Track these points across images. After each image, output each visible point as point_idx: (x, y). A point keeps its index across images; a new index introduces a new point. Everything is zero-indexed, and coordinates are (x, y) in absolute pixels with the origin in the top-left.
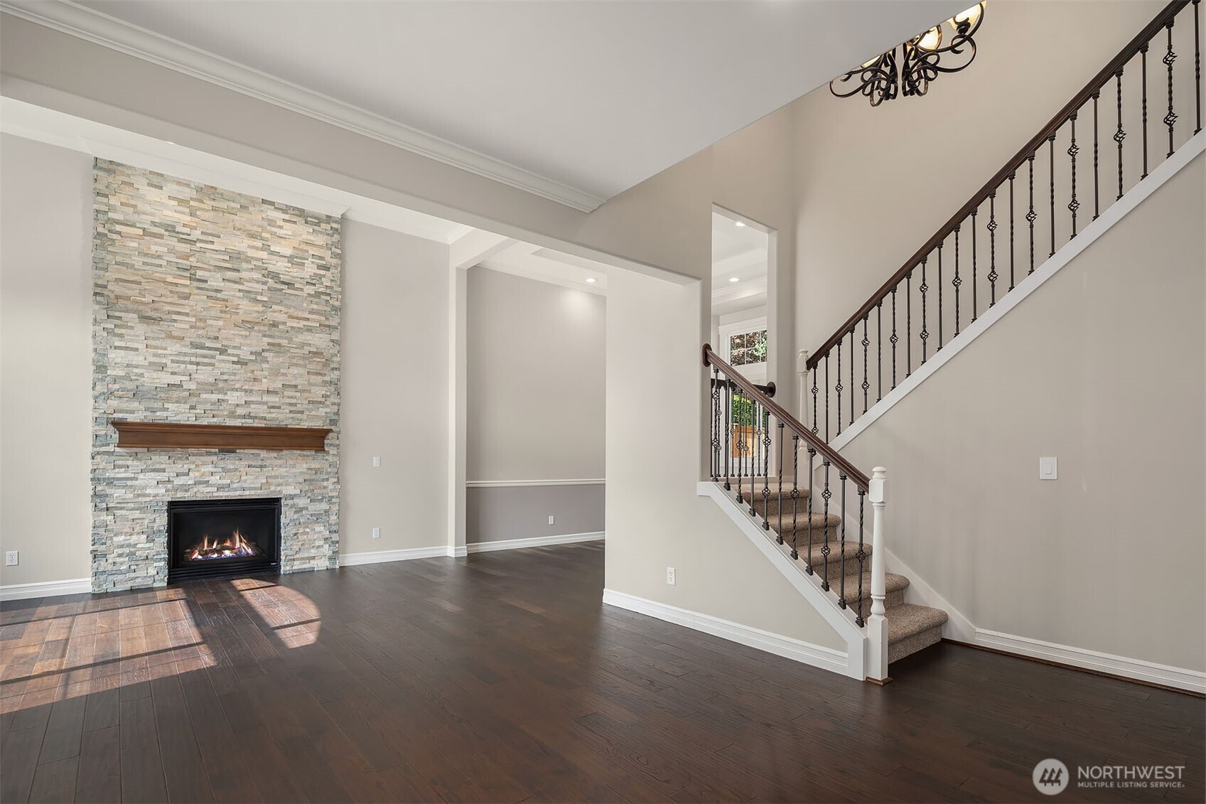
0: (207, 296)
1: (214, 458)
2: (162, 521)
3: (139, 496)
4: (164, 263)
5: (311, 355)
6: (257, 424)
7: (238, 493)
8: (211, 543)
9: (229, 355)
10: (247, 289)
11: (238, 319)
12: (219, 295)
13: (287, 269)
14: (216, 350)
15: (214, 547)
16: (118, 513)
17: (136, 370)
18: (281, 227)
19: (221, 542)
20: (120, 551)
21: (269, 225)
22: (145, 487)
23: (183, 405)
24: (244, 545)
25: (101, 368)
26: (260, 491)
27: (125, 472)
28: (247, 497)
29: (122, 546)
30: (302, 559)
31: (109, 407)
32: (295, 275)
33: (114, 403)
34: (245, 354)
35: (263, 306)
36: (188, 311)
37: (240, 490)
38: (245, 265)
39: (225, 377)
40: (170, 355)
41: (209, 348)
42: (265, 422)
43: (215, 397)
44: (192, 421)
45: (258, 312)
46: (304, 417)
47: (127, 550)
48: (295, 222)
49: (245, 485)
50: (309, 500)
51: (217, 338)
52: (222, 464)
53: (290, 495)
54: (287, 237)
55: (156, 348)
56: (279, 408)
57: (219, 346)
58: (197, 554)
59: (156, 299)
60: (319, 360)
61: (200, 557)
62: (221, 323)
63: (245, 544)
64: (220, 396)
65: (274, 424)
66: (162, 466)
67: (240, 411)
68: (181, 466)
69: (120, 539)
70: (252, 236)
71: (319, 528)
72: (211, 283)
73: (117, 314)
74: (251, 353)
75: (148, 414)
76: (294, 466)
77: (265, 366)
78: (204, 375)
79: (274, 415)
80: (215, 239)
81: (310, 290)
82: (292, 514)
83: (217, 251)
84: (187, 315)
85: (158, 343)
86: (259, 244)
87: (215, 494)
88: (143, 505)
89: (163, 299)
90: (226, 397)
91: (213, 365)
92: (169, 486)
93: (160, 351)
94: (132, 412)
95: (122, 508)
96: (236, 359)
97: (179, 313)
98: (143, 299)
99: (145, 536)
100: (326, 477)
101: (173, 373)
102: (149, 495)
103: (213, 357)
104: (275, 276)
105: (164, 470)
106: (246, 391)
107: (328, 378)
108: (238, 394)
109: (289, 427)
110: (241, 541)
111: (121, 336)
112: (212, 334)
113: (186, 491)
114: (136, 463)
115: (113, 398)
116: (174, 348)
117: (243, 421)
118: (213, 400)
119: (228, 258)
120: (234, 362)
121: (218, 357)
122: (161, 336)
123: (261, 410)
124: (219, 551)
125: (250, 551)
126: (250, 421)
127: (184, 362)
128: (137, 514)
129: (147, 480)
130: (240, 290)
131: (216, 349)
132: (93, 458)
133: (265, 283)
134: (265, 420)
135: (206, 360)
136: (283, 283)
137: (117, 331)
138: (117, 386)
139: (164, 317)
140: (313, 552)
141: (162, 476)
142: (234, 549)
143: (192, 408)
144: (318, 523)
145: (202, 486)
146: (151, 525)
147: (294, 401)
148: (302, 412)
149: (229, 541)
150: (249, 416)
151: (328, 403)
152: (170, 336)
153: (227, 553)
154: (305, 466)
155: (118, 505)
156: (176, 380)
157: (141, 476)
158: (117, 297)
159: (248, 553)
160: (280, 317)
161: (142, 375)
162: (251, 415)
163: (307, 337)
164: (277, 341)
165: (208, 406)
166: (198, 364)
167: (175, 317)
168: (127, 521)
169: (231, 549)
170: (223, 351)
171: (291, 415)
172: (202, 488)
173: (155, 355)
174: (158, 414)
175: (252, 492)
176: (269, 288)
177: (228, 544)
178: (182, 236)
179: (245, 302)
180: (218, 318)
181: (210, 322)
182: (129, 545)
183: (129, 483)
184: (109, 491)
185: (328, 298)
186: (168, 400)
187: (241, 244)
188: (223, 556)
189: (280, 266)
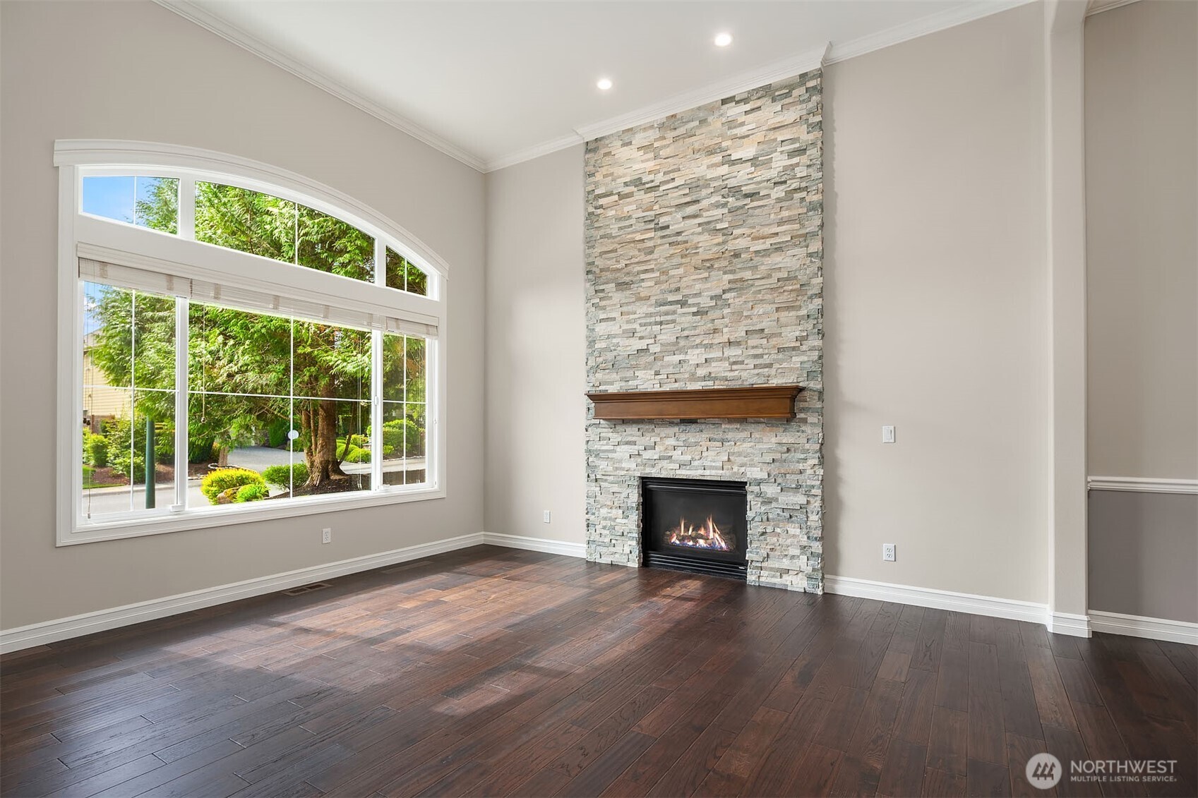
0: (670, 244)
1: (676, 429)
2: (634, 497)
3: (617, 469)
4: (632, 221)
5: (780, 283)
6: (719, 385)
7: (700, 472)
8: (687, 529)
9: (690, 306)
10: (706, 220)
11: (696, 260)
12: (680, 238)
13: (750, 176)
14: (677, 304)
15: (690, 533)
16: (604, 484)
17: (615, 341)
18: (743, 124)
19: (696, 529)
20: (604, 523)
21: (730, 128)
22: (620, 461)
23: (649, 371)
24: (717, 536)
25: (591, 343)
26: (721, 472)
27: (607, 444)
28: (708, 478)
29: (605, 519)
30: (771, 569)
31: (597, 380)
32: (759, 179)
33: (599, 375)
34: (705, 302)
35: (723, 235)
36: (653, 266)
37: (701, 469)
38: (704, 192)
39: (686, 333)
40: (639, 318)
41: (671, 303)
42: (726, 382)
43: (677, 358)
44: (657, 389)
45: (718, 244)
46: (773, 372)
47: (608, 523)
48: (759, 108)
49: (707, 464)
50: (779, 488)
51: (678, 289)
52: (683, 437)
53: (755, 479)
54: (750, 132)
55: (629, 313)
56: (742, 363)
57: (679, 297)
58: (675, 537)
59: (628, 262)
60: (790, 288)
61: (678, 542)
62: (681, 271)
63: (719, 535)
64: (681, 357)
65: (735, 385)
66: (634, 439)
67: (701, 372)
68: (649, 439)
69: (604, 511)
70: (711, 152)
71: (793, 529)
72: (673, 228)
73: (601, 287)
74: (712, 298)
75: (623, 384)
76: (760, 441)
77: (726, 311)
78: (667, 335)
79: (736, 373)
80: (675, 175)
81: (779, 192)
82: (759, 505)
83: (677, 187)
84: (652, 270)
85: (630, 308)
86: (718, 158)
87: (678, 472)
88: (620, 479)
89: (632, 261)
90: (688, 357)
91: (674, 321)
92: (639, 460)
93: (632, 317)
94: (611, 383)
95: (606, 480)
96: (695, 309)
97: (646, 271)
98: (618, 266)
99: (621, 511)
100: (802, 456)
101: (641, 338)
102: (623, 469)
103: (674, 312)
104: (735, 191)
105: (634, 443)
106: (706, 346)
107: (804, 312)
108: (698, 351)
109: (754, 386)
110: (714, 531)
111: (604, 308)
112: (673, 286)
113: (653, 466)
114: (615, 435)
115: (599, 371)
116: (642, 309)
117: (703, 383)
118: (674, 363)
119: (687, 191)
120: (694, 314)
121: (680, 311)
122: (631, 301)
123: (720, 369)
124: (694, 539)
125: (723, 544)
126: (711, 383)
127: (650, 324)
128: (615, 488)
129: (624, 451)
130: (700, 225)
131: (677, 302)
132: (587, 431)
133: (724, 205)
134: (727, 380)
135: (669, 318)
136: (746, 196)
137: (603, 303)
138: (600, 360)
139: (634, 279)
140: (785, 563)
141: (633, 449)
142: (708, 539)
143: (657, 373)
144: (792, 522)
145: (666, 461)
146: (626, 500)
147: (760, 351)
148: (770, 366)
149: (703, 529)
150: (708, 377)
151: (804, 348)
152: (640, 299)
153: (702, 543)
154: (774, 440)
155: (603, 477)
156: (642, 345)
157: (618, 449)
158: (601, 270)
159: (721, 547)
160: (741, 243)
161: (617, 345)
162: (713, 375)
163: (777, 259)
164: (738, 276)
165: (671, 370)
166: (661, 323)
167: (643, 276)
168: (609, 494)
169: (706, 539)
170: (683, 303)
171: (756, 371)
172: (664, 463)
173: (628, 322)
174: (630, 383)
175: (713, 472)
176: (729, 210)
177: (702, 532)
178: (647, 186)
179: (706, 236)
180: (679, 266)
181: (672, 273)
182: (610, 519)
183: (610, 455)
184: (597, 462)
185: (804, 194)
186: (636, 367)
187: (703, 168)
188: (698, 545)
189: (742, 175)
